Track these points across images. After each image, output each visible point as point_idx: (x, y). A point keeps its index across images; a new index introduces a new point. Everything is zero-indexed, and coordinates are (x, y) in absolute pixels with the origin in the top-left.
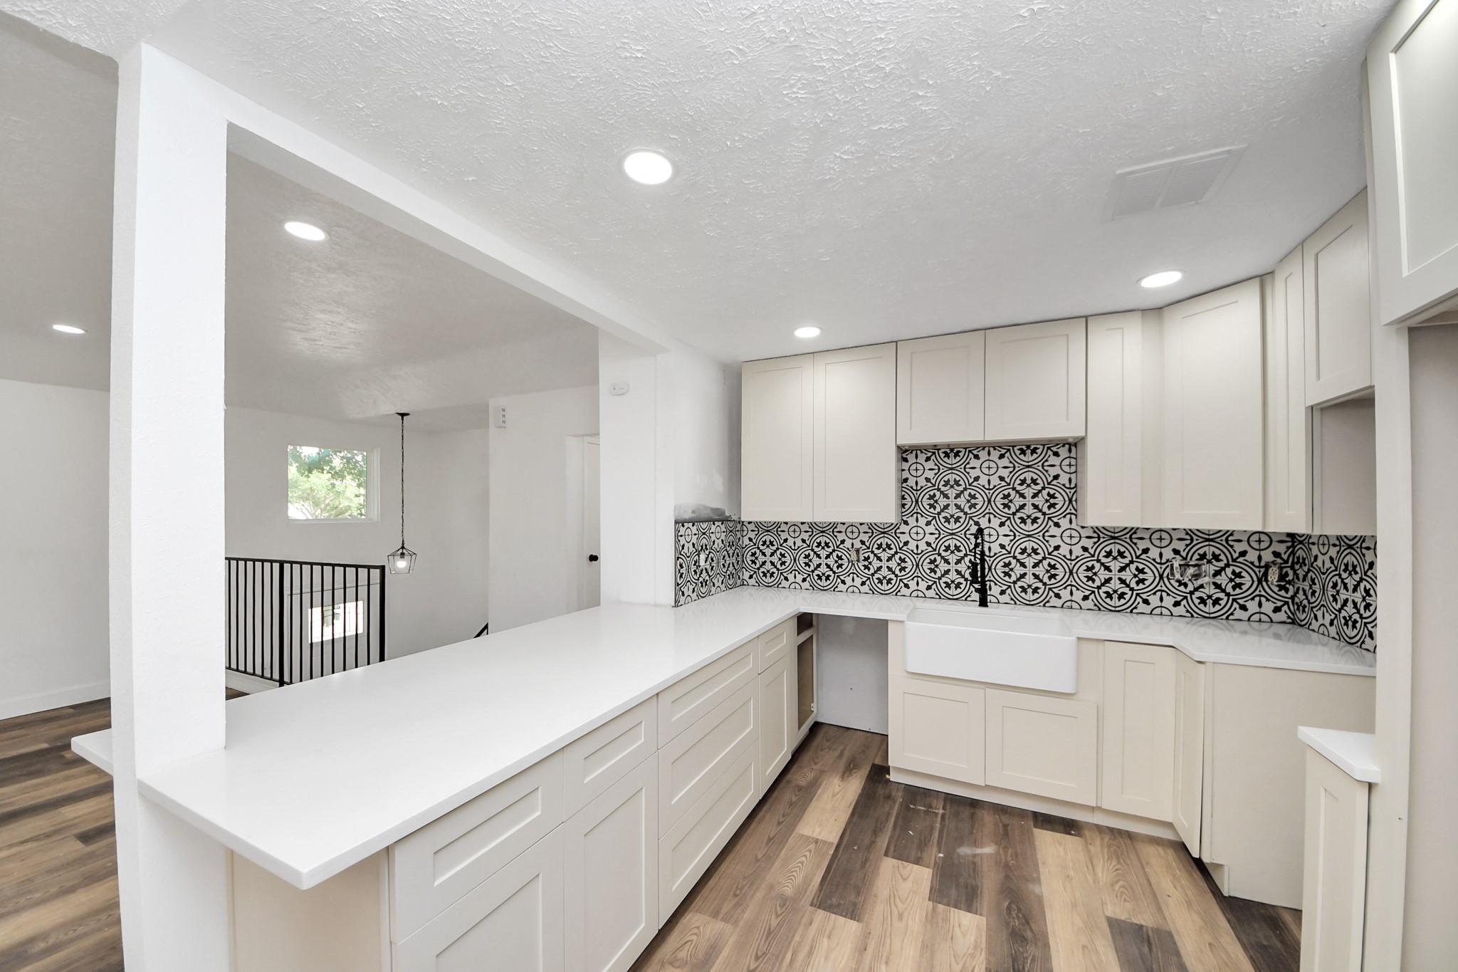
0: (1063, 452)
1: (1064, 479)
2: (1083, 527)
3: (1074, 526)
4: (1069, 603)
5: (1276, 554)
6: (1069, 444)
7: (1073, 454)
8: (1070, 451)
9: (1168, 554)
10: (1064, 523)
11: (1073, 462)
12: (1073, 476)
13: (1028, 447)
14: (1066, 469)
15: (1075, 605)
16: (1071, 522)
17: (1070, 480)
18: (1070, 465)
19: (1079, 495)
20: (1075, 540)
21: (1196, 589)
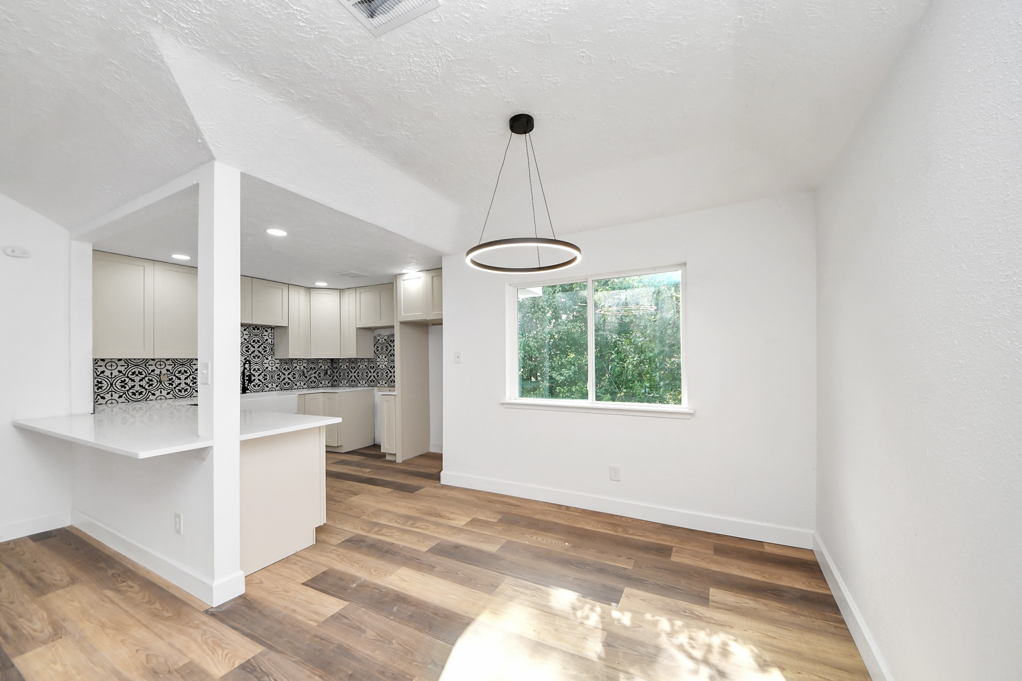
0: (269, 330)
1: (269, 341)
2: (276, 359)
3: (273, 359)
4: (271, 389)
5: (328, 366)
6: (272, 328)
7: (273, 332)
8: (272, 330)
9: (302, 368)
10: (270, 358)
11: (273, 335)
12: (273, 340)
13: (256, 327)
14: (270, 337)
15: (274, 389)
16: (272, 358)
17: (272, 341)
18: (272, 336)
19: (275, 347)
20: (273, 365)
21: (310, 379)
